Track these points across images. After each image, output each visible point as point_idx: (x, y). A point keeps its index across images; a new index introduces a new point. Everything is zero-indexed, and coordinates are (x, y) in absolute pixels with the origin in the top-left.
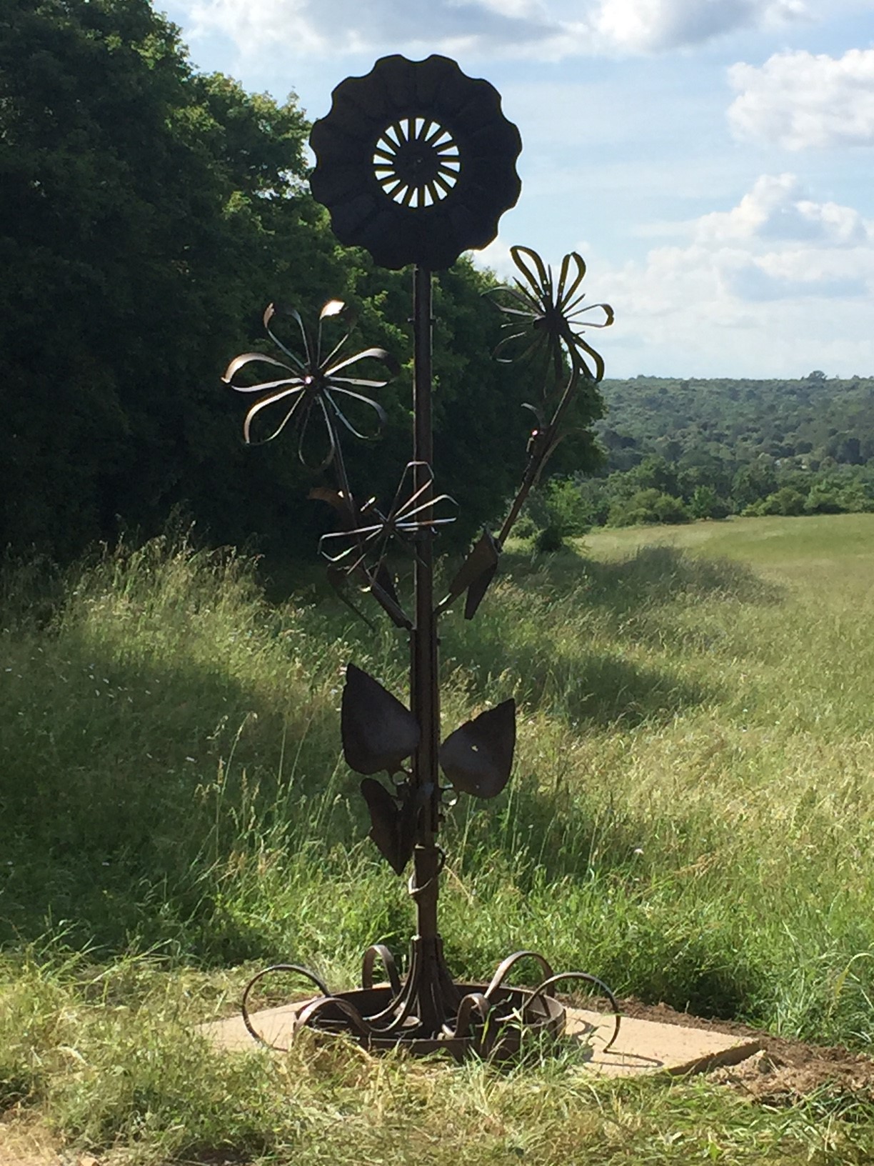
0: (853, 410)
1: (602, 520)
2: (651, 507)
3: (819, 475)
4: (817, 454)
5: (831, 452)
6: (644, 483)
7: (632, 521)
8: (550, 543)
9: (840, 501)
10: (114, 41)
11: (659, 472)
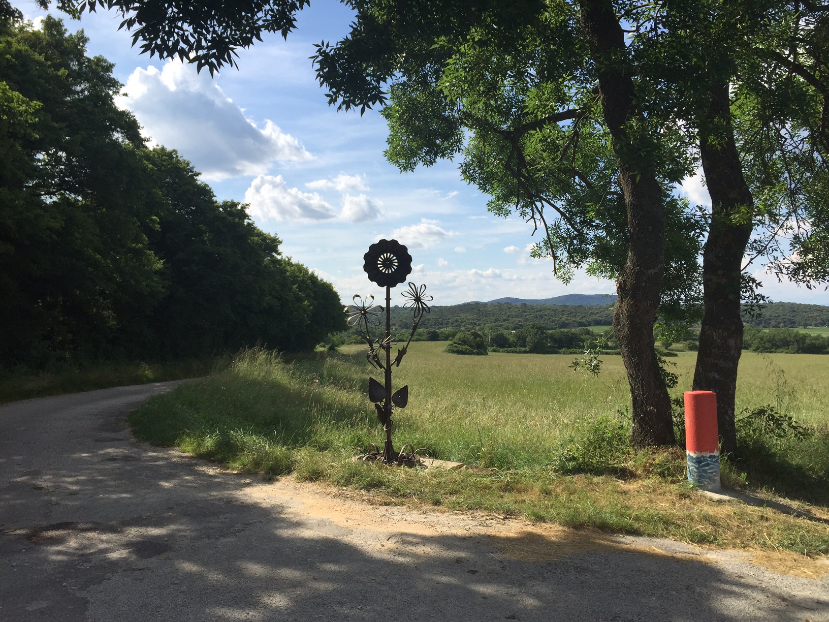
0: (405, 315)
1: (343, 343)
2: (356, 340)
3: (397, 332)
4: (397, 326)
5: (400, 326)
6: (353, 333)
7: (351, 343)
8: (332, 349)
9: (405, 339)
10: (237, 220)
11: (357, 331)
